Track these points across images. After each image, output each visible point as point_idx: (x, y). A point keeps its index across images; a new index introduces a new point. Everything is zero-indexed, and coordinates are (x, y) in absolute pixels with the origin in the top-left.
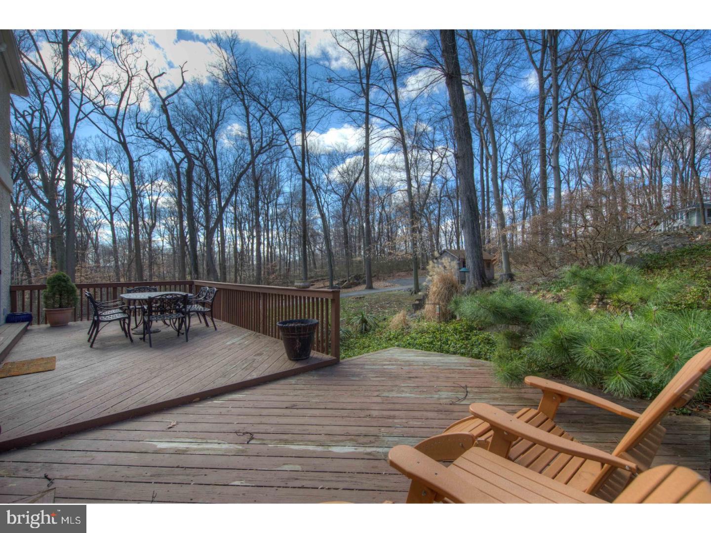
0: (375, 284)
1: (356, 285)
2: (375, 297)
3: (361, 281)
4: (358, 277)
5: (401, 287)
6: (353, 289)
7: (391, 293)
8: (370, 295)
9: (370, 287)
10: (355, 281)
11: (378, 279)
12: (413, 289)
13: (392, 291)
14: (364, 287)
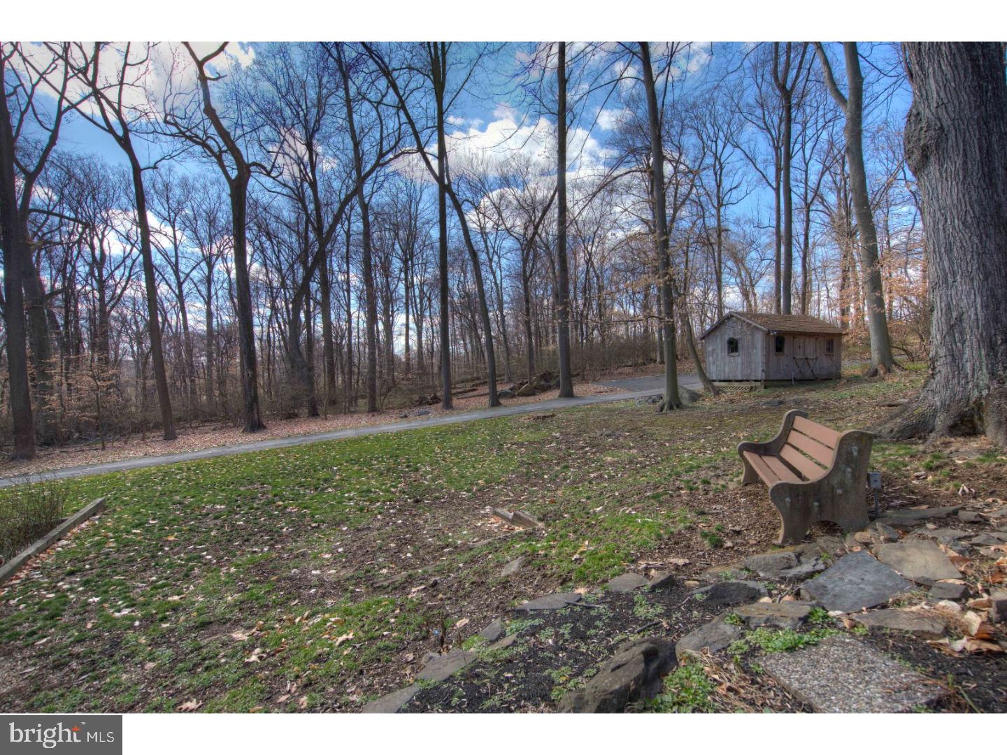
0: (578, 389)
1: (544, 389)
2: (578, 415)
3: (553, 383)
4: (547, 377)
5: (628, 395)
6: (537, 398)
7: (609, 406)
8: (567, 410)
9: (568, 394)
10: (543, 383)
11: (584, 380)
12: (666, 399)
13: (611, 402)
14: (556, 393)
